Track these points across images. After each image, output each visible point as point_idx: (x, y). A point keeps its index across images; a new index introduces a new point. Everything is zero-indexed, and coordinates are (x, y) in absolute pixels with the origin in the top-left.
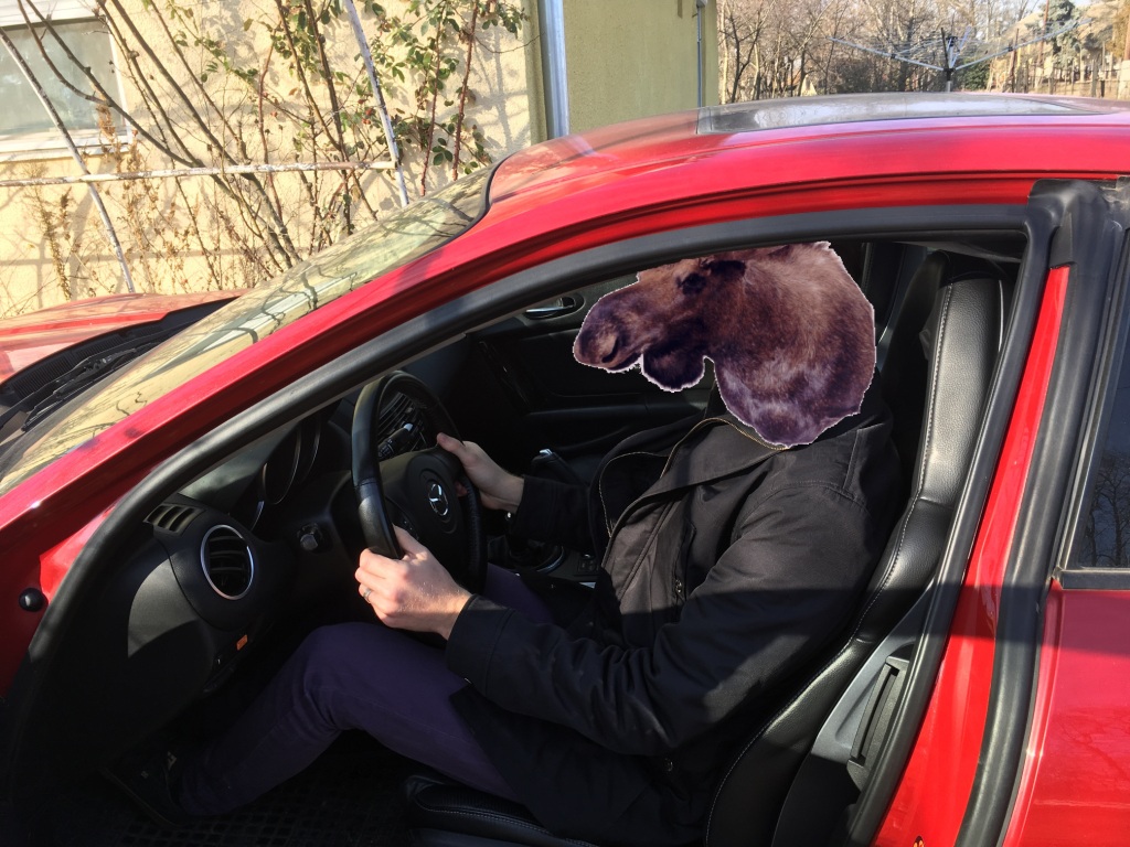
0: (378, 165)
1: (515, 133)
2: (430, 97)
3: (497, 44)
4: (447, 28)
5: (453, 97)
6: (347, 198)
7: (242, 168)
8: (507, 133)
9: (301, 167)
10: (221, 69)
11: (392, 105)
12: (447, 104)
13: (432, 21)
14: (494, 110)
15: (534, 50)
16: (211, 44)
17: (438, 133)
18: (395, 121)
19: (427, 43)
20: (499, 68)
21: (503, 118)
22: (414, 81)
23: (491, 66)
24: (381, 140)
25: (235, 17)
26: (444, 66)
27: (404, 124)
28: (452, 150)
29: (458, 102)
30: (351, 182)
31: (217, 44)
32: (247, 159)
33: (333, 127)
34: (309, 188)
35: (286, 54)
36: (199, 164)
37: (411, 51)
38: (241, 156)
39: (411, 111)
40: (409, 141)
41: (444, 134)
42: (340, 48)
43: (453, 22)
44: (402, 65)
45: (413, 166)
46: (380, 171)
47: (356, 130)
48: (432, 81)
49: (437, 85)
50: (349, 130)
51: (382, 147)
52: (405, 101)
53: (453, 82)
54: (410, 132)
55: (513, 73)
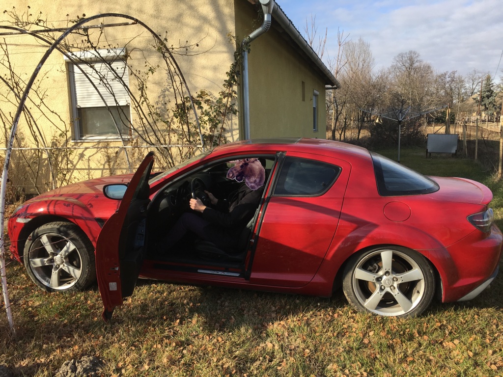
0: (198, 146)
1: (235, 139)
2: (213, 129)
3: (231, 117)
4: (219, 113)
5: (219, 130)
6: (190, 154)
7: (164, 146)
8: (233, 139)
9: (179, 146)
10: (160, 121)
11: (203, 131)
12: (217, 131)
13: (215, 111)
14: (230, 133)
15: (241, 118)
16: (158, 114)
17: (215, 138)
18: (204, 135)
19: (213, 116)
20: (232, 123)
21: (232, 135)
22: (209, 125)
23: (229, 122)
24: (199, 140)
25: (165, 108)
26: (217, 122)
27: (206, 136)
28: (218, 143)
29: (220, 131)
30: (191, 150)
31: (159, 114)
32: (165, 144)
33: (188, 137)
34: (180, 151)
35: (177, 118)
36: (153, 144)
37: (209, 118)
38: (164, 142)
39: (208, 132)
40: (207, 140)
41: (216, 139)
42: (191, 116)
43: (220, 111)
44: (206, 121)
45: (208, 146)
46: (199, 148)
47: (193, 137)
48: (214, 125)
49: (215, 126)
50: (191, 137)
51: (200, 142)
52: (207, 130)
53: (220, 125)
54: (207, 138)
55: (236, 124)
